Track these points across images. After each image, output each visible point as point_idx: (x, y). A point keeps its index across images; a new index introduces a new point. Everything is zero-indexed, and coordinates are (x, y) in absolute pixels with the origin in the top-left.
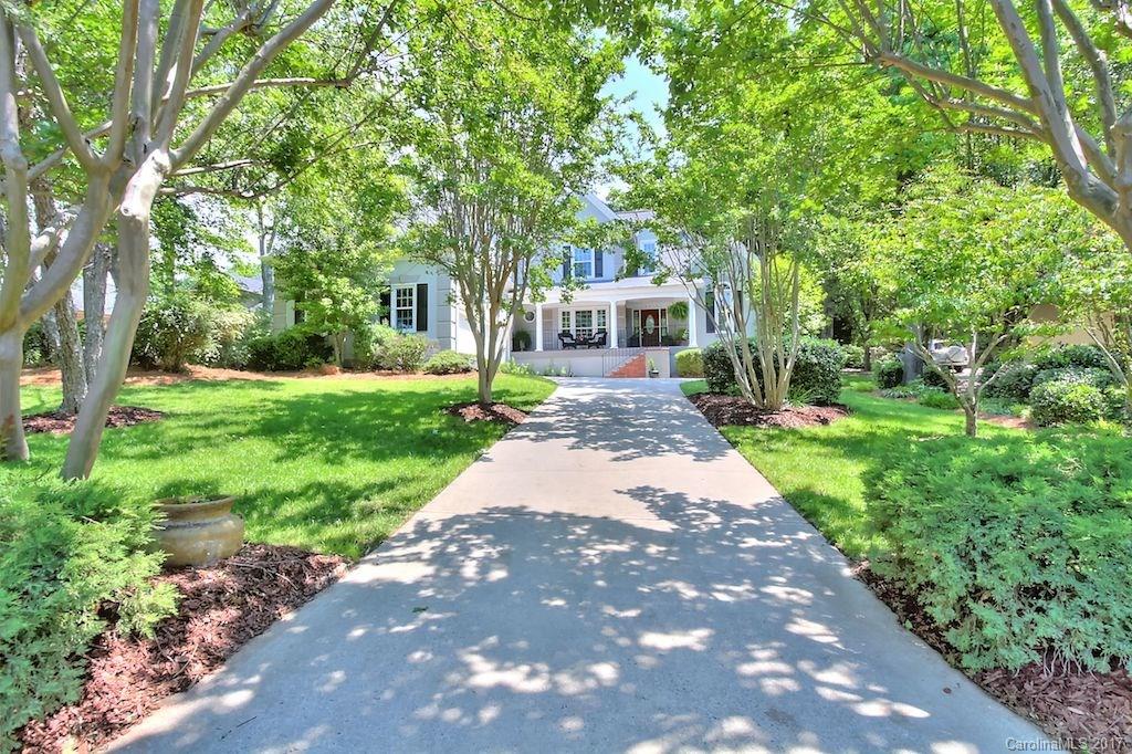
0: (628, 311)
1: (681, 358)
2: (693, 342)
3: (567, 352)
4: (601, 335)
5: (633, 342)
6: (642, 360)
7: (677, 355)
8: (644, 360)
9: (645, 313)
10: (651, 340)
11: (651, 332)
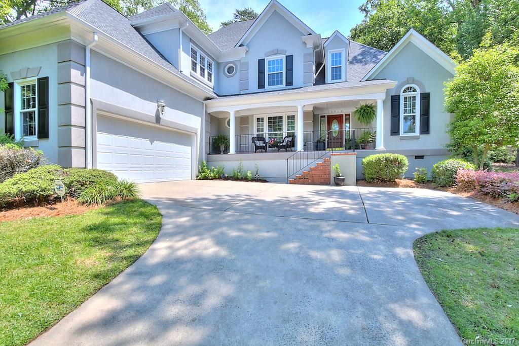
0: (315, 117)
1: (370, 164)
2: (380, 145)
3: (258, 155)
4: (290, 139)
5: (319, 145)
6: (327, 165)
7: (365, 160)
8: (329, 165)
9: (331, 119)
10: (335, 142)
11: (334, 135)
